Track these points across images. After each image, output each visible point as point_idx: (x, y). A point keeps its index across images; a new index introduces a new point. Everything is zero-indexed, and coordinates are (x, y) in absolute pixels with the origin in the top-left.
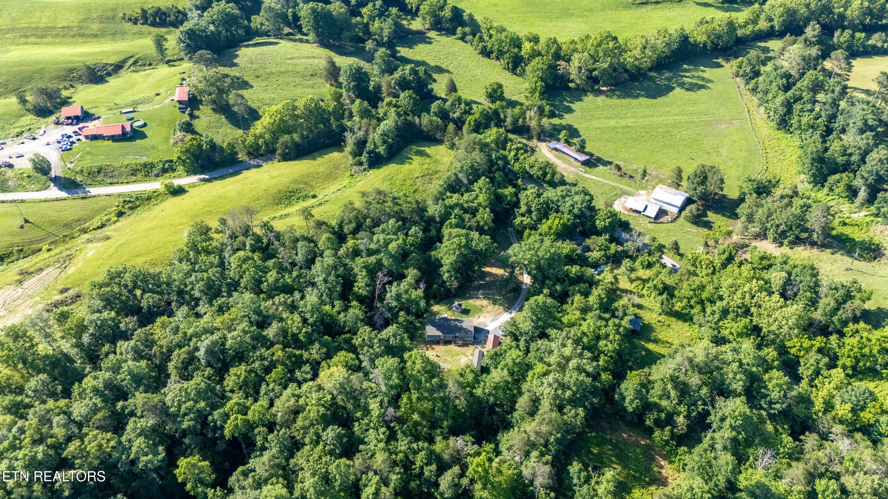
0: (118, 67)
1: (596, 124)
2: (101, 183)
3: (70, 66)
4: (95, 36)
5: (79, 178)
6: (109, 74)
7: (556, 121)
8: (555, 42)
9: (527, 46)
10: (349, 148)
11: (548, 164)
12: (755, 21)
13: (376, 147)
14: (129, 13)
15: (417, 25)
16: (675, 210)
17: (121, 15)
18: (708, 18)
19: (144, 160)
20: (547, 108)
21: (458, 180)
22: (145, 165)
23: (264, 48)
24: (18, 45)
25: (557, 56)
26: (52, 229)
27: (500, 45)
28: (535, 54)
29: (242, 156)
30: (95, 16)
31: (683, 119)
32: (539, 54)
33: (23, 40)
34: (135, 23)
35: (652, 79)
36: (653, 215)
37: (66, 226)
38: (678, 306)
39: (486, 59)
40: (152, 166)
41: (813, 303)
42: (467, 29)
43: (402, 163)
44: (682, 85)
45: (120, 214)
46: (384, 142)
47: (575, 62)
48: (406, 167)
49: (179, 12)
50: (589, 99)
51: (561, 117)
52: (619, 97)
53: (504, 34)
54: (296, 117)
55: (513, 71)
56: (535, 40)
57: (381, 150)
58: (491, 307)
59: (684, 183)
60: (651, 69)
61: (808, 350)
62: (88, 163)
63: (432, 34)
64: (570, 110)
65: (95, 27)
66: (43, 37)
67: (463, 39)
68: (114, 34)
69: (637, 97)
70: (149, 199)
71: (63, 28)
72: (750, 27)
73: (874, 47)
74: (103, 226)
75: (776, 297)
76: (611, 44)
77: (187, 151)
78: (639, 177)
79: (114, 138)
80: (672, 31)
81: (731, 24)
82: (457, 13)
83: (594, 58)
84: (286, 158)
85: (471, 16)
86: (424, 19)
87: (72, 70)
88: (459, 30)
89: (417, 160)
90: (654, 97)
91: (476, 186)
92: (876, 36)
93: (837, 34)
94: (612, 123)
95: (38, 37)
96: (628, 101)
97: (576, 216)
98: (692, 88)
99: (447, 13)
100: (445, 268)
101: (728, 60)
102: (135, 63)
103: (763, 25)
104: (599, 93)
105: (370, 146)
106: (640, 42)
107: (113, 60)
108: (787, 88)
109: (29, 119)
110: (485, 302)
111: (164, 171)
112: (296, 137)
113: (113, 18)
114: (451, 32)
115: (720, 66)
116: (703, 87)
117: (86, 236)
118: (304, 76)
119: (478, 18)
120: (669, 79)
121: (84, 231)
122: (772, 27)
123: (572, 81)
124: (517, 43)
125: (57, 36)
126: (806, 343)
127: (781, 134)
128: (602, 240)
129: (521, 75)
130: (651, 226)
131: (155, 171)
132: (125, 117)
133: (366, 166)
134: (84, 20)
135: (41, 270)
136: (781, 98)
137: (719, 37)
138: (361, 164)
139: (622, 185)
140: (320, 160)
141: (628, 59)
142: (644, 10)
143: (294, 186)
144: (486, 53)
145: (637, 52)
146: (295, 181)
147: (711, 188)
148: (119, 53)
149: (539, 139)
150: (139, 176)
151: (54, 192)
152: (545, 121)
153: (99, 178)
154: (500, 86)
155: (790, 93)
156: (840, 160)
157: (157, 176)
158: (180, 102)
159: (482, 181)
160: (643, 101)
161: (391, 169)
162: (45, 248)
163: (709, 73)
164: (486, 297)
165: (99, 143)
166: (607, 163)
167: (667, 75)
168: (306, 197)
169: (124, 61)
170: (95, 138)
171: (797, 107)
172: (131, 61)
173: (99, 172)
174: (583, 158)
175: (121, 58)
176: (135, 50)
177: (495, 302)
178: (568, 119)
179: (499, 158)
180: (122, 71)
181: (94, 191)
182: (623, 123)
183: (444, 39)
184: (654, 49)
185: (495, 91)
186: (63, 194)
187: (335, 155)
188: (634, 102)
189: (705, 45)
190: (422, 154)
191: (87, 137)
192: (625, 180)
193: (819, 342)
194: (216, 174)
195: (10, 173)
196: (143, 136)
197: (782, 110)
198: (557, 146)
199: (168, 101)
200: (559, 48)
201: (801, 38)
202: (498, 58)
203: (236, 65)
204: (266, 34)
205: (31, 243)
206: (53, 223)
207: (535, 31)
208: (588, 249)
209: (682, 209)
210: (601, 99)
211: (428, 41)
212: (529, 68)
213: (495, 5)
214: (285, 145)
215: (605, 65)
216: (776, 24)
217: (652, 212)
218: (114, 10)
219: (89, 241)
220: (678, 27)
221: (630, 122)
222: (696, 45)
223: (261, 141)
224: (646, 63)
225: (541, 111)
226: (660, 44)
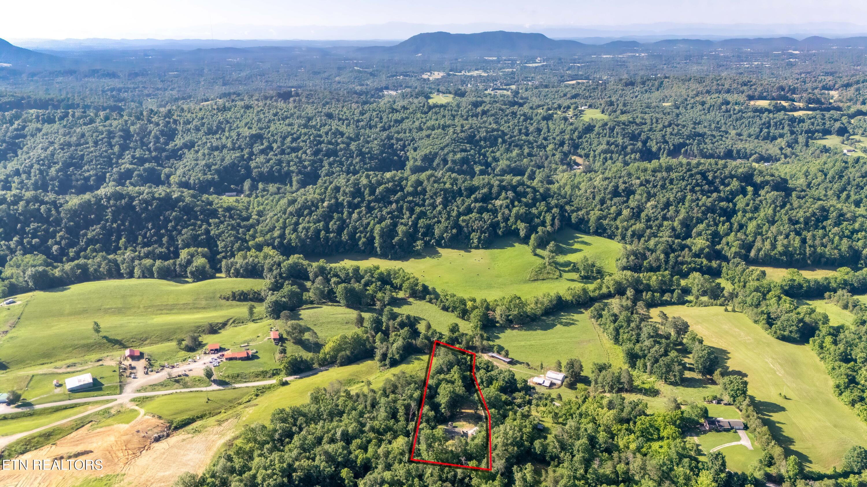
0: (224, 325)
1: (514, 344)
2: (240, 382)
3: (197, 324)
4: (204, 308)
5: (227, 380)
6: (220, 329)
7: (491, 343)
8: (486, 301)
9: (469, 304)
10: (378, 357)
11: (489, 362)
12: (600, 288)
13: (393, 355)
14: (223, 294)
15: (401, 295)
16: (559, 383)
17: (219, 295)
18: (573, 287)
19: (261, 369)
20: (485, 335)
21: (442, 369)
22: (263, 372)
23: (315, 310)
24: (156, 315)
25: (488, 308)
26: (223, 403)
27: (454, 303)
28: (474, 308)
29: (316, 366)
30: (202, 297)
31: (563, 340)
32: (477, 308)
33: (159, 312)
34: (228, 300)
35: (544, 321)
36: (548, 385)
37: (230, 401)
38: (561, 420)
39: (445, 313)
40: (266, 372)
41: (622, 410)
42: (432, 296)
43: (408, 363)
44: (561, 323)
45: (257, 395)
46: (398, 353)
47: (498, 311)
48: (411, 366)
49: (255, 292)
50: (508, 332)
51: (493, 341)
52: (526, 330)
53: (455, 298)
54: (346, 343)
55: (463, 318)
56: (474, 300)
57: (397, 357)
58: (468, 425)
59: (563, 369)
60: (542, 315)
61: (620, 430)
62: (230, 372)
63: (411, 300)
64: (498, 338)
65: (204, 303)
66: (171, 310)
67: (430, 301)
68: (216, 307)
69: (536, 330)
70: (269, 388)
71: (184, 304)
72: (597, 292)
73: (666, 301)
74: (249, 401)
75: (605, 409)
76: (517, 301)
77: (290, 362)
78: (539, 368)
79: (242, 359)
80: (552, 294)
81: (584, 290)
82: (425, 288)
83: (509, 309)
84: (342, 364)
85: (434, 289)
86: (406, 291)
87: (198, 327)
88: (428, 297)
89: (416, 362)
90: (545, 330)
91: (452, 371)
92: (666, 295)
93: (644, 294)
94: (523, 343)
95: (168, 310)
96: (530, 332)
97: (507, 382)
98: (567, 324)
99: (420, 288)
100: (443, 406)
101: (586, 310)
102: (234, 322)
103: (604, 290)
104: (513, 328)
105: (389, 356)
106: (533, 300)
107: (221, 320)
108: (615, 321)
109: (183, 353)
110: (465, 423)
111: (274, 375)
112: (348, 353)
113: (214, 298)
114: (423, 298)
115: (582, 313)
116: (573, 324)
117: (242, 406)
118: (342, 324)
119: (438, 290)
120: (553, 320)
121: (240, 404)
122: (610, 292)
123: (498, 322)
124: (463, 302)
125: (180, 309)
126: (620, 427)
127: (616, 346)
128: (521, 394)
129: (468, 320)
130: (548, 391)
131: (268, 375)
132: (244, 349)
133: (388, 366)
134: (196, 300)
135: (227, 420)
136: (612, 326)
137: (579, 297)
138: (385, 365)
139: (531, 372)
140: (361, 365)
141: (528, 309)
142: (536, 284)
143: (350, 378)
144: (445, 309)
145: (532, 306)
146: (350, 375)
147: (577, 370)
148: (224, 316)
149: (482, 352)
150: (260, 378)
151: (215, 387)
152: (485, 343)
153: (239, 379)
154: (457, 325)
155: (616, 324)
156: (640, 353)
157: (270, 377)
158: (274, 339)
159: (456, 367)
160: (539, 332)
161: (403, 367)
162: (223, 411)
163: (576, 317)
164: (465, 421)
165: (234, 362)
166: (521, 363)
167: (552, 318)
168: (358, 382)
169: (228, 321)
170: (231, 359)
171: (621, 331)
172: (231, 321)
173: (238, 376)
174: (508, 360)
175: (226, 319)
176: (233, 315)
177: (470, 423)
178: (497, 342)
179: (462, 358)
180: (227, 327)
181: (237, 386)
182: (529, 343)
183: (418, 302)
184: (542, 303)
185: (454, 327)
186: (221, 388)
187: (369, 362)
188: (534, 333)
189: (572, 301)
190: (419, 359)
191: (227, 359)
192: (532, 370)
193: (625, 426)
194: (303, 375)
195: (187, 379)
196: (258, 358)
197: (614, 333)
198: (494, 355)
199: (266, 339)
200: (488, 304)
201: (625, 297)
202: (453, 311)
203: (301, 319)
204: (312, 302)
205: (214, 410)
206: (222, 400)
207: (473, 296)
208: (515, 398)
209: (563, 382)
210: (515, 332)
211: (410, 304)
212: (472, 315)
213: (447, 283)
214: (342, 357)
215: (516, 313)
216: (612, 289)
217: (547, 384)
218: (214, 293)
219: (245, 407)
220: (555, 292)
221: (533, 342)
222: (567, 302)
223: (328, 356)
224: (539, 312)
225: (482, 336)
226: (546, 301)
